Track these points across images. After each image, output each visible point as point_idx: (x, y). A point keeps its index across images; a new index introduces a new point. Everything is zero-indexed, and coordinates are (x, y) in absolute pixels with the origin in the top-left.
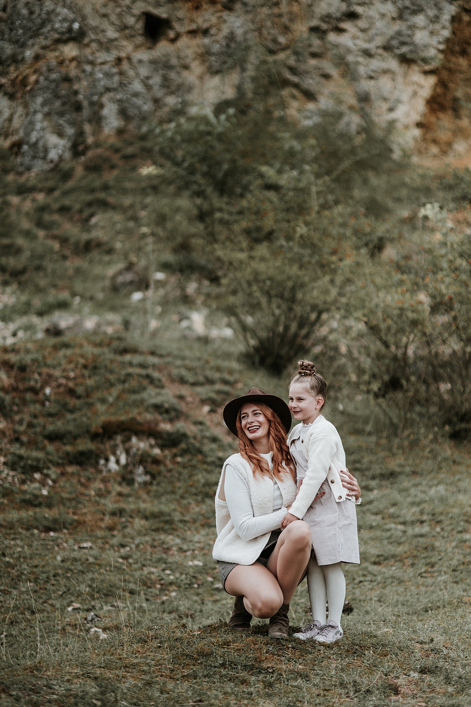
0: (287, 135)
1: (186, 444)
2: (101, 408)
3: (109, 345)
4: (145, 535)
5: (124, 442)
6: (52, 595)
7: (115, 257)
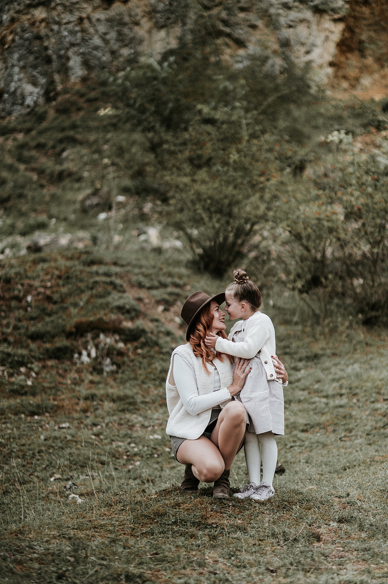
0: (221, 77)
1: (145, 338)
2: (73, 311)
3: (79, 258)
4: (113, 415)
5: (93, 339)
6: (38, 468)
7: (84, 184)
